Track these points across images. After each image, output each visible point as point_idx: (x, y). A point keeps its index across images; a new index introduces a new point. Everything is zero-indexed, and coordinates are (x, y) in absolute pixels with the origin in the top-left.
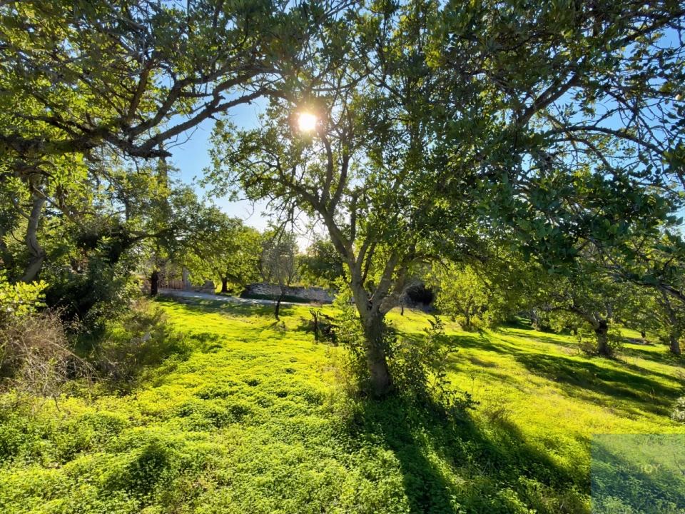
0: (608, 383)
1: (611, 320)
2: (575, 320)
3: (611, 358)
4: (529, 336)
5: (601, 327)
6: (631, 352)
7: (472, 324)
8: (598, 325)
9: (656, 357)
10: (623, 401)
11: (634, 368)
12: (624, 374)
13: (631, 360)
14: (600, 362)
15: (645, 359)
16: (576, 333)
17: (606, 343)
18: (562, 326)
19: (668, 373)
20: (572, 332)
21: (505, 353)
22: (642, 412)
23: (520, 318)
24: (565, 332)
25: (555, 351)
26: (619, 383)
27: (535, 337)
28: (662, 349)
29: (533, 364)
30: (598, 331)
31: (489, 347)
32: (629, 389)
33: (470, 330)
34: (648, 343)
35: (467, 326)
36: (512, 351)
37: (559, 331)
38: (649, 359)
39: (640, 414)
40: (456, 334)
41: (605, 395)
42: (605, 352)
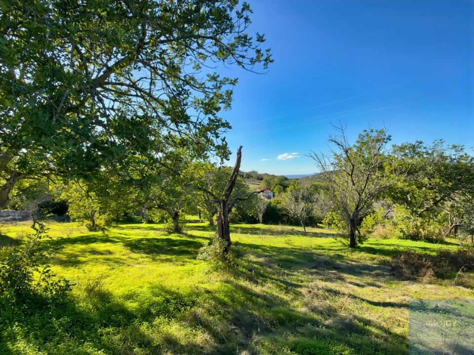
0: (176, 248)
1: (180, 211)
2: (166, 214)
3: (180, 233)
4: (139, 228)
5: (175, 216)
6: (193, 227)
7: (97, 225)
8: (174, 215)
9: (204, 229)
10: (181, 257)
11: (191, 236)
12: (186, 240)
13: (189, 232)
14: (174, 237)
15: (198, 230)
16: (167, 222)
17: (178, 225)
18: (159, 218)
19: (205, 236)
20: (165, 221)
21: (118, 242)
22: (189, 260)
23: (136, 217)
24: (161, 222)
25: (152, 235)
26: (181, 247)
27: (143, 228)
28: (207, 223)
29: (134, 246)
30: (174, 218)
31: (106, 240)
32: (186, 249)
33: (95, 230)
34: (202, 222)
35: (93, 228)
36: (122, 240)
37: (157, 221)
38: (200, 230)
39: (187, 262)
40: (82, 235)
41: (173, 255)
42: (178, 230)
